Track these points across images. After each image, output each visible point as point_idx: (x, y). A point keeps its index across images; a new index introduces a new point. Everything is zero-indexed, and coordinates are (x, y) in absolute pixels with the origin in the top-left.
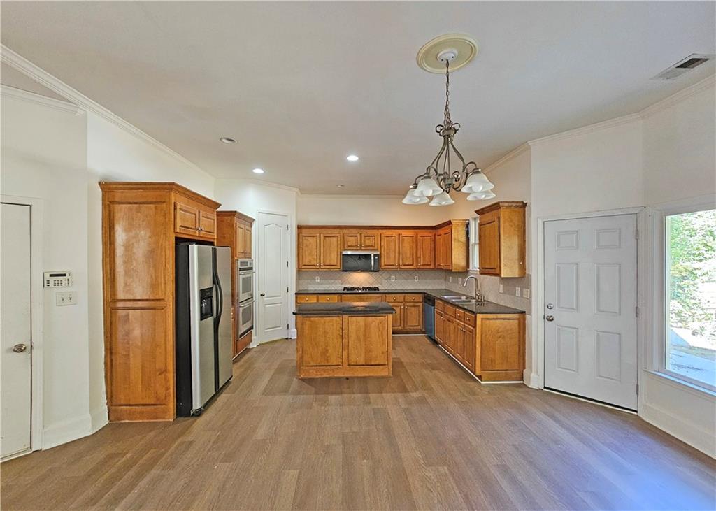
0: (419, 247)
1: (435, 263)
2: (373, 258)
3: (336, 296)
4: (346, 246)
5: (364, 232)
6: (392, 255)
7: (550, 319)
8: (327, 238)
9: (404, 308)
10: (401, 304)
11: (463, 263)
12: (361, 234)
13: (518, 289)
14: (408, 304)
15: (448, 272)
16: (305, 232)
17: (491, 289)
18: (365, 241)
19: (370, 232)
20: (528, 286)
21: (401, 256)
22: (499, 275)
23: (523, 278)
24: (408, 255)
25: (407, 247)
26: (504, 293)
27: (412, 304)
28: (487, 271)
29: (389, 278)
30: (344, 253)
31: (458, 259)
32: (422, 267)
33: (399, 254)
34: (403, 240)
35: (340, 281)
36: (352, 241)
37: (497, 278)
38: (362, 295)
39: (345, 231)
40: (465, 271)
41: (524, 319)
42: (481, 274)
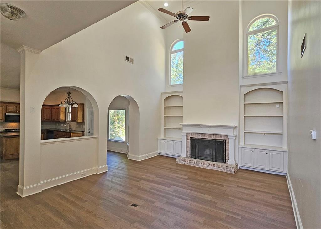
1: (51, 118)
4: (7, 111)
7: (89, 132)
11: (64, 119)
12: (16, 106)
13: (82, 126)
15: (58, 122)
17: (74, 126)
20: (84, 125)
22: (77, 122)
23: (83, 123)
26: (78, 127)
28: (73, 121)
30: (7, 114)
31: (62, 117)
32: (46, 120)
36: (11, 109)
37: (76, 123)
40: (65, 122)
41: (83, 133)
42: (71, 122)
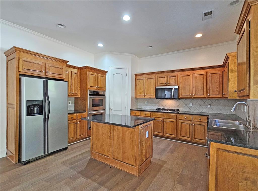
0: (208, 82)
2: (173, 91)
3: (150, 113)
4: (158, 84)
5: (169, 74)
6: (188, 88)
8: (149, 80)
9: (192, 125)
10: (190, 122)
12: (167, 76)
14: (195, 123)
16: (139, 77)
18: (169, 81)
19: (173, 74)
21: (194, 89)
24: (200, 88)
25: (199, 83)
27: (198, 123)
29: (188, 104)
30: (157, 88)
32: (210, 96)
33: (192, 87)
34: (196, 78)
35: (158, 105)
36: (162, 80)
38: (164, 114)
39: (159, 75)
